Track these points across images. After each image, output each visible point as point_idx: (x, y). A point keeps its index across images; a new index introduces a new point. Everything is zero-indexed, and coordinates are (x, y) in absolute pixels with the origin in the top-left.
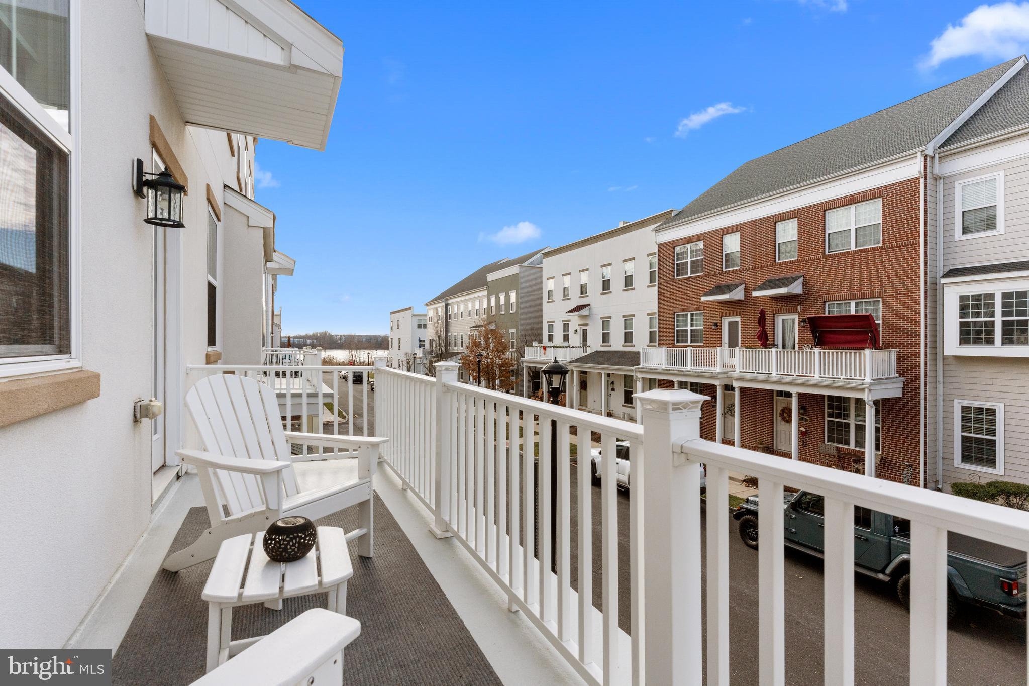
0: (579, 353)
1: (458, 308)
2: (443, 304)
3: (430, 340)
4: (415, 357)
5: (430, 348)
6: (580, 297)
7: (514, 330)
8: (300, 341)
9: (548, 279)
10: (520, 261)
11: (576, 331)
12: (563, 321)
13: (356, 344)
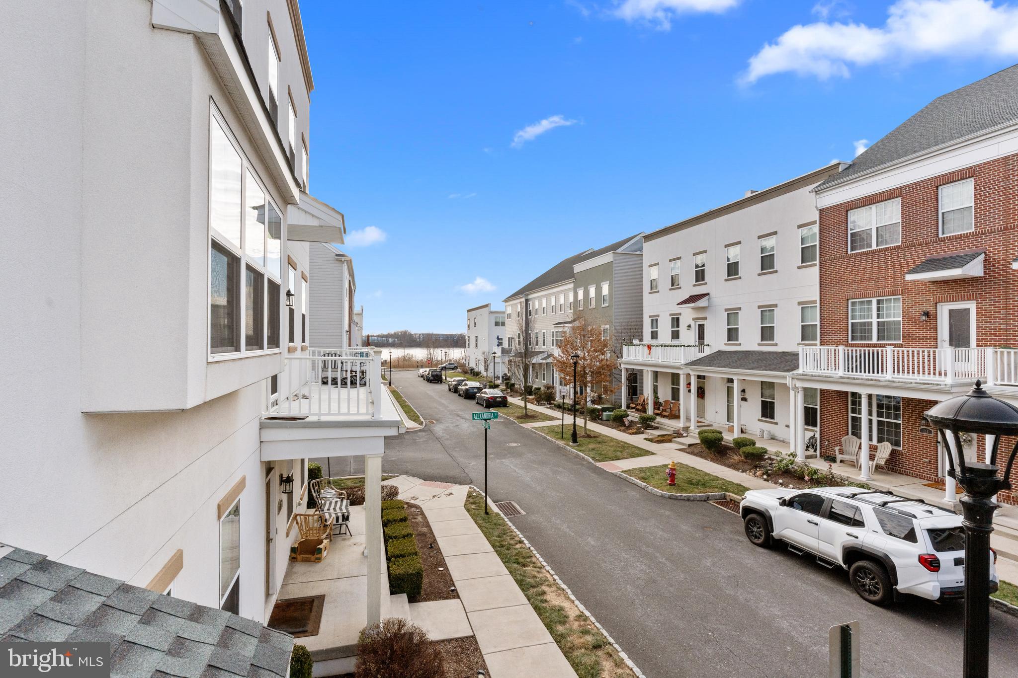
0: (695, 354)
1: (540, 304)
2: (523, 300)
3: (509, 338)
4: (494, 357)
5: (509, 347)
6: (694, 286)
7: (607, 327)
8: (382, 339)
9: (650, 266)
10: (614, 248)
11: (689, 326)
12: (671, 315)
13: (433, 342)
